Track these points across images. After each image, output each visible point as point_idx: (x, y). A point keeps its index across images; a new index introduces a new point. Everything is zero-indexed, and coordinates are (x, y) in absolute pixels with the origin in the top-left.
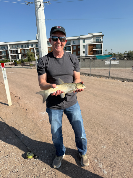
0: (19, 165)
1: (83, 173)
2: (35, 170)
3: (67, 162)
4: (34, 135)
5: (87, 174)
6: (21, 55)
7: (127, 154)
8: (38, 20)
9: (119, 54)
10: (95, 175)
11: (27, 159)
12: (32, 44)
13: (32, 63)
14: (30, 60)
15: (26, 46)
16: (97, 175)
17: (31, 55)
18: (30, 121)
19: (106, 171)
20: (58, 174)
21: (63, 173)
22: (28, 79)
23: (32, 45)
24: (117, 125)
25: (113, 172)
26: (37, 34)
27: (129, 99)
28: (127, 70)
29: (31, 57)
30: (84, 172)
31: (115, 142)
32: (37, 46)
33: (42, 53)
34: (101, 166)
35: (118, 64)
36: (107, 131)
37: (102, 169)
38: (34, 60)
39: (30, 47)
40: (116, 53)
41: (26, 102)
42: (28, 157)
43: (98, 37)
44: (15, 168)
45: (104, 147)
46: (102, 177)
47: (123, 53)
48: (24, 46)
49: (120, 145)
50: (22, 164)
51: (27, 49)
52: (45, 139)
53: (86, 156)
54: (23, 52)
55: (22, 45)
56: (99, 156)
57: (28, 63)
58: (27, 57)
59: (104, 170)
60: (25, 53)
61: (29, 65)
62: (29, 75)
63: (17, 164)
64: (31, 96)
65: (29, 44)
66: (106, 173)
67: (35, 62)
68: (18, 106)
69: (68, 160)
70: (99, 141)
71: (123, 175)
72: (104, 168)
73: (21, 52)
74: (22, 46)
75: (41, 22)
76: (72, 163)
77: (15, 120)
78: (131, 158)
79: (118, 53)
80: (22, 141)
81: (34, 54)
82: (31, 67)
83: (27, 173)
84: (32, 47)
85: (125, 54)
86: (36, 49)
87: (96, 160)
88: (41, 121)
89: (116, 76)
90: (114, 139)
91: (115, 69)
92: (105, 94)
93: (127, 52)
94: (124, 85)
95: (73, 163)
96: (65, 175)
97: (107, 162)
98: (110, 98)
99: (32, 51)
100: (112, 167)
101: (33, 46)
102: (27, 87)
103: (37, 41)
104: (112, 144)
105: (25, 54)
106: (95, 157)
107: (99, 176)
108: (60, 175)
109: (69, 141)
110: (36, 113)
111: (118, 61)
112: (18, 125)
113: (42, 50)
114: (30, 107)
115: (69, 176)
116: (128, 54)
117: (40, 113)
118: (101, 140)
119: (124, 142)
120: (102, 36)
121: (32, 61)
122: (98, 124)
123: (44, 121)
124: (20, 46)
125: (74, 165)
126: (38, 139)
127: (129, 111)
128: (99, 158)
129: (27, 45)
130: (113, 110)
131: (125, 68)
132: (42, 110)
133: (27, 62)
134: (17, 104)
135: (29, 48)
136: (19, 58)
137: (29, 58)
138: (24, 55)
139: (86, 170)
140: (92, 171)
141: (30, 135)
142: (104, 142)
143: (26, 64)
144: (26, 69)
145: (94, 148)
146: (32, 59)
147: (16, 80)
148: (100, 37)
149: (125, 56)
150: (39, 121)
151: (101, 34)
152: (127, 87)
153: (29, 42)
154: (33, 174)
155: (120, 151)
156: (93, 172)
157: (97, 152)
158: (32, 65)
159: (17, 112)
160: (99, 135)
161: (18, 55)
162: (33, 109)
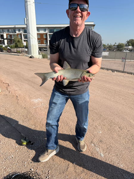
0: (14, 151)
1: (80, 157)
2: (31, 156)
3: (64, 147)
4: (27, 122)
5: (85, 158)
6: (7, 41)
7: (121, 138)
8: (27, 2)
9: (109, 46)
10: (93, 158)
11: (22, 145)
12: (20, 29)
13: (20, 50)
14: (17, 46)
15: (13, 31)
16: (95, 158)
17: (19, 41)
18: (22, 108)
19: (103, 154)
20: (56, 159)
21: (61, 158)
22: (16, 66)
23: (19, 31)
24: (110, 112)
25: (110, 155)
26: (25, 18)
27: (120, 88)
28: (116, 62)
29: (18, 43)
30: (82, 156)
31: (110, 127)
32: (25, 32)
33: (31, 39)
34: (98, 149)
35: (108, 55)
36: (101, 117)
37: (99, 153)
38: (21, 47)
39: (17, 32)
40: (106, 45)
41: (17, 89)
42: (23, 143)
43: (89, 26)
44: (9, 154)
45: (100, 132)
46: (100, 160)
47: (113, 45)
48: (10, 30)
49: (115, 130)
50: (17, 151)
51: (13, 35)
52: (40, 125)
53: (83, 142)
54: (9, 37)
55: (8, 29)
56: (95, 141)
57: (15, 50)
58: (14, 43)
59: (101, 153)
60: (12, 38)
61: (16, 51)
62: (17, 62)
63: (11, 150)
64: (21, 83)
65: (16, 29)
66: (103, 156)
67: (22, 49)
68: (7, 93)
69: (64, 145)
70: (94, 126)
71: (119, 157)
72: (101, 151)
73: (7, 37)
74: (8, 31)
75: (30, 5)
76: (69, 148)
77: (6, 107)
78: (125, 142)
79: (108, 44)
80: (15, 128)
81: (22, 40)
82: (19, 54)
83: (23, 159)
84: (19, 33)
85: (114, 45)
86: (24, 35)
87: (93, 145)
88: (34, 108)
89: (106, 67)
90: (109, 125)
91: (105, 60)
92: (97, 84)
93: (117, 44)
94: (114, 75)
95: (71, 148)
96: (62, 160)
97: (103, 146)
98: (102, 87)
99: (19, 37)
100: (108, 150)
101: (21, 31)
102: (15, 74)
103: (25, 26)
104: (107, 129)
105: (12, 40)
106: (92, 142)
107: (96, 159)
108: (58, 160)
109: (65, 127)
110: (28, 100)
111: (108, 53)
112: (10, 112)
113: (31, 36)
114: (21, 94)
115: (67, 160)
116: (118, 46)
117: (32, 100)
118: (96, 126)
119: (118, 127)
120: (94, 25)
121: (19, 48)
122: (92, 110)
123: (37, 108)
124: (6, 30)
125: (71, 149)
126: (32, 125)
127: (121, 99)
128: (95, 143)
129: (14, 29)
130: (105, 98)
131: (114, 60)
132: (34, 97)
133: (14, 48)
134: (7, 91)
135: (16, 34)
136: (4, 44)
137: (16, 44)
138: (10, 41)
139: (84, 154)
140: (89, 154)
141: (23, 121)
142: (99, 127)
143: (13, 51)
144: (13, 55)
145: (90, 133)
146: (19, 46)
147: (3, 67)
148: (91, 26)
149: (114, 48)
150: (32, 108)
151: (92, 23)
152: (118, 77)
153: (17, 26)
154: (29, 160)
155: (115, 136)
156: (90, 156)
157: (93, 137)
158: (19, 52)
159: (7, 99)
160: (93, 121)
161: (4, 41)
162: (24, 96)
